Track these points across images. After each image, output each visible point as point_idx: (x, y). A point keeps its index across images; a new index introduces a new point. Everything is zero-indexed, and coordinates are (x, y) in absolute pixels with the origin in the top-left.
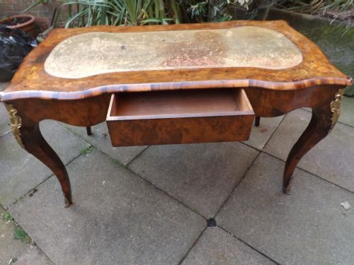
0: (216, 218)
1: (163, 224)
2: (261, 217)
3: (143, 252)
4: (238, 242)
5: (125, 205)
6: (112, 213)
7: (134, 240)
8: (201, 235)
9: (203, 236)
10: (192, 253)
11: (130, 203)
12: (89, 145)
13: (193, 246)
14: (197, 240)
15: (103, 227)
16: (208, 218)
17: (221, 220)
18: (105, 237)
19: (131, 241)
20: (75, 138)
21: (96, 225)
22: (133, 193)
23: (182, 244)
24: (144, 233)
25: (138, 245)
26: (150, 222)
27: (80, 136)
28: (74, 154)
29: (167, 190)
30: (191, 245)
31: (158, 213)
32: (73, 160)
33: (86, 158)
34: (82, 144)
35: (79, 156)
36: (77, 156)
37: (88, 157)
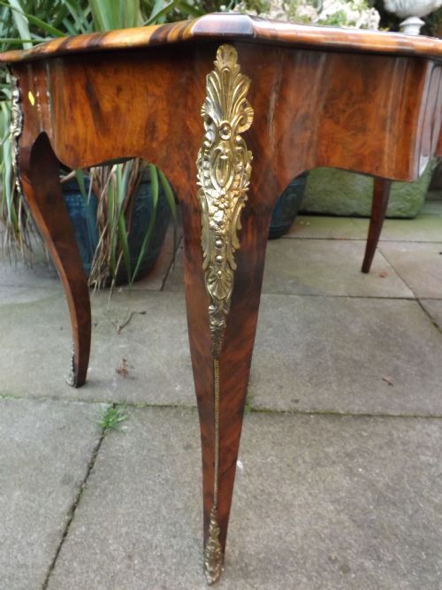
5: (346, 482)
6: (343, 517)
11: (350, 472)
12: (104, 406)
15: (368, 564)
20: (44, 406)
22: (330, 450)
27: (55, 398)
28: (83, 443)
29: (379, 409)
31: (423, 458)
32: (95, 456)
33: (127, 435)
34: (84, 411)
35: (102, 439)
36: (97, 442)
37: (129, 431)
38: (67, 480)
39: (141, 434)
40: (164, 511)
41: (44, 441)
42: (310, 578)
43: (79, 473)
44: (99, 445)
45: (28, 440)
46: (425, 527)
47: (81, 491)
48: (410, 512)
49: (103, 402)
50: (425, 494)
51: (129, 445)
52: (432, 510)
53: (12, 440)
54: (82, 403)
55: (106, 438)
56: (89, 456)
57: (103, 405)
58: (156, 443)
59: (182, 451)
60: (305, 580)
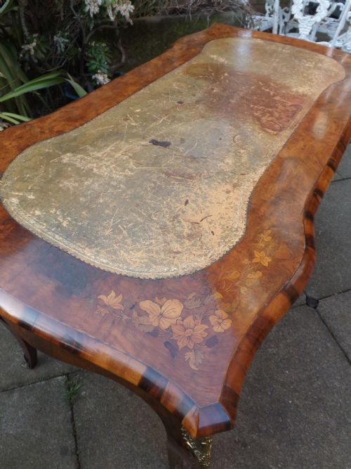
0: (309, 295)
1: (289, 352)
2: (327, 257)
3: (320, 399)
4: (347, 294)
7: (297, 402)
8: (323, 321)
9: (327, 321)
10: (342, 344)
13: (335, 339)
14: (329, 330)
15: (255, 437)
16: (305, 302)
17: (313, 291)
18: (274, 441)
19: (298, 406)
20: (16, 396)
21: (245, 445)
23: (327, 348)
24: (292, 383)
25: (306, 399)
26: (278, 367)
27: (21, 385)
30: (332, 339)
31: (270, 350)
32: (74, 425)
33: (88, 398)
34: (49, 390)
35: (72, 409)
36: (70, 413)
37: (88, 394)
38: (64, 452)
39: (97, 394)
40: (135, 448)
41: (32, 426)
42: (228, 458)
43: (70, 443)
44: (73, 414)
45: (20, 430)
46: (279, 400)
47: (78, 455)
48: (269, 393)
49: (59, 376)
50: (275, 377)
51: (93, 406)
52: (280, 387)
53: (8, 434)
54: (43, 383)
55: (74, 406)
56: (70, 426)
57: (60, 378)
58: (110, 398)
59: (129, 398)
60: (226, 460)
